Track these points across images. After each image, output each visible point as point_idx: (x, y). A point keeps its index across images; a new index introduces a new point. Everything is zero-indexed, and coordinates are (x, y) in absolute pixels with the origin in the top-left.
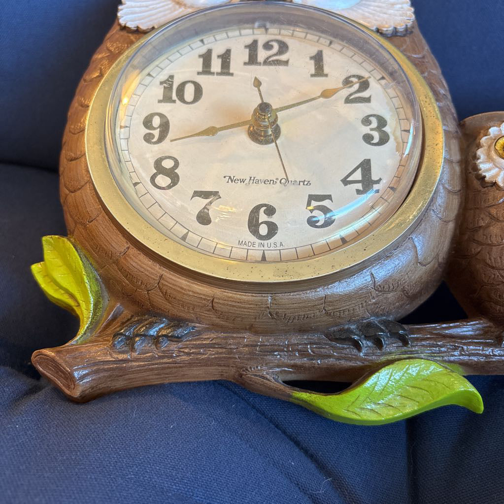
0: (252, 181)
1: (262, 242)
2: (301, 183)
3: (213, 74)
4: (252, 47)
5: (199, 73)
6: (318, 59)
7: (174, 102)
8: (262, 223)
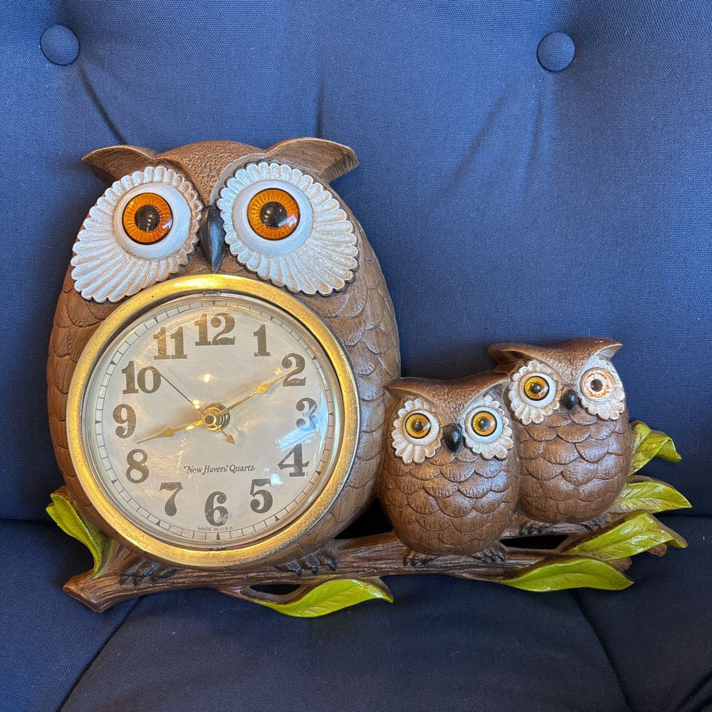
0: (207, 470)
1: (217, 527)
2: (247, 469)
3: (168, 357)
4: (202, 327)
5: (156, 358)
6: (261, 334)
7: (137, 391)
8: (216, 509)
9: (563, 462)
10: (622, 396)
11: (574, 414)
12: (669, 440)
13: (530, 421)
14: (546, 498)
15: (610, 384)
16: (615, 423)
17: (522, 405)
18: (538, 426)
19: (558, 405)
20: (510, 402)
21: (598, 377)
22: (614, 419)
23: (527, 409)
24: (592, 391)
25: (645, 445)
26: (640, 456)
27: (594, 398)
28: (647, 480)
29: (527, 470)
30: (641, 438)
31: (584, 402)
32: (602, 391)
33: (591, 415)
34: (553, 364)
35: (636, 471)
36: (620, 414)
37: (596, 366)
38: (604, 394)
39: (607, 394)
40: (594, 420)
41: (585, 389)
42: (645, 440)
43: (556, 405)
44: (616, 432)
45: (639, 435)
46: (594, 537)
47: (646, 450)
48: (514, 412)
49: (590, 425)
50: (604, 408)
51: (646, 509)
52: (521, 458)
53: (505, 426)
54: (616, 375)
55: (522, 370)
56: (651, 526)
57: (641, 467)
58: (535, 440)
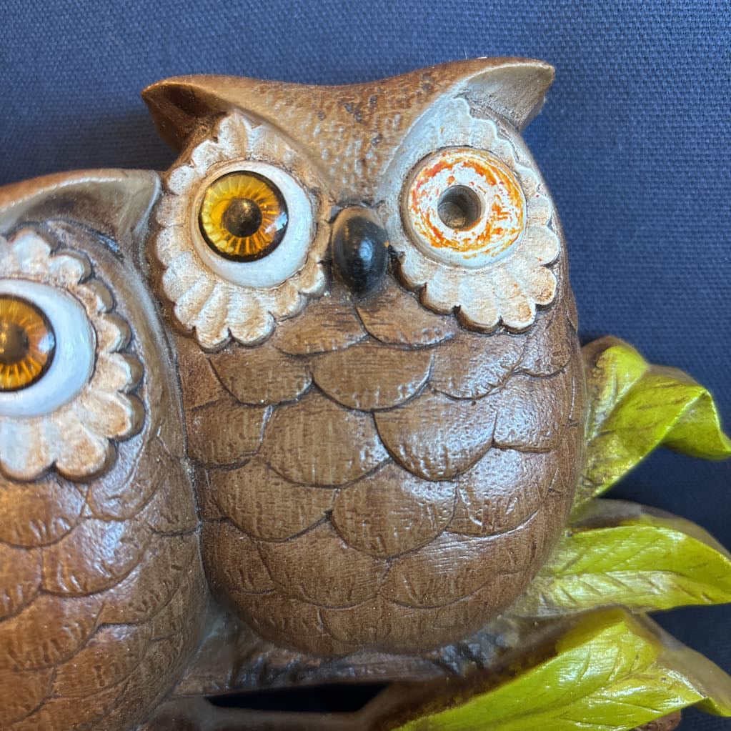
9: (329, 479)
10: (552, 246)
11: (373, 310)
12: (703, 397)
13: (224, 335)
14: (286, 597)
15: (507, 204)
16: (520, 340)
17: (203, 281)
18: (250, 352)
19: (320, 276)
20: (162, 268)
21: (466, 178)
22: (519, 324)
23: (219, 293)
24: (442, 228)
25: (629, 412)
26: (614, 448)
27: (448, 251)
28: (632, 519)
29: (218, 504)
30: (617, 390)
31: (413, 266)
32: (479, 228)
33: (436, 312)
34: (295, 122)
35: (598, 491)
36: (539, 307)
37: (461, 140)
38: (485, 237)
39: (495, 237)
40: (447, 328)
41: (415, 219)
42: (630, 395)
43: (311, 280)
44: (525, 372)
45: (611, 381)
46: (457, 700)
47: (632, 428)
48: (174, 304)
49: (430, 347)
50: (486, 289)
51: (624, 601)
52: (197, 464)
53: (102, 354)
54: (532, 176)
55: (202, 153)
56: (638, 663)
57: (615, 478)
58: (239, 403)
